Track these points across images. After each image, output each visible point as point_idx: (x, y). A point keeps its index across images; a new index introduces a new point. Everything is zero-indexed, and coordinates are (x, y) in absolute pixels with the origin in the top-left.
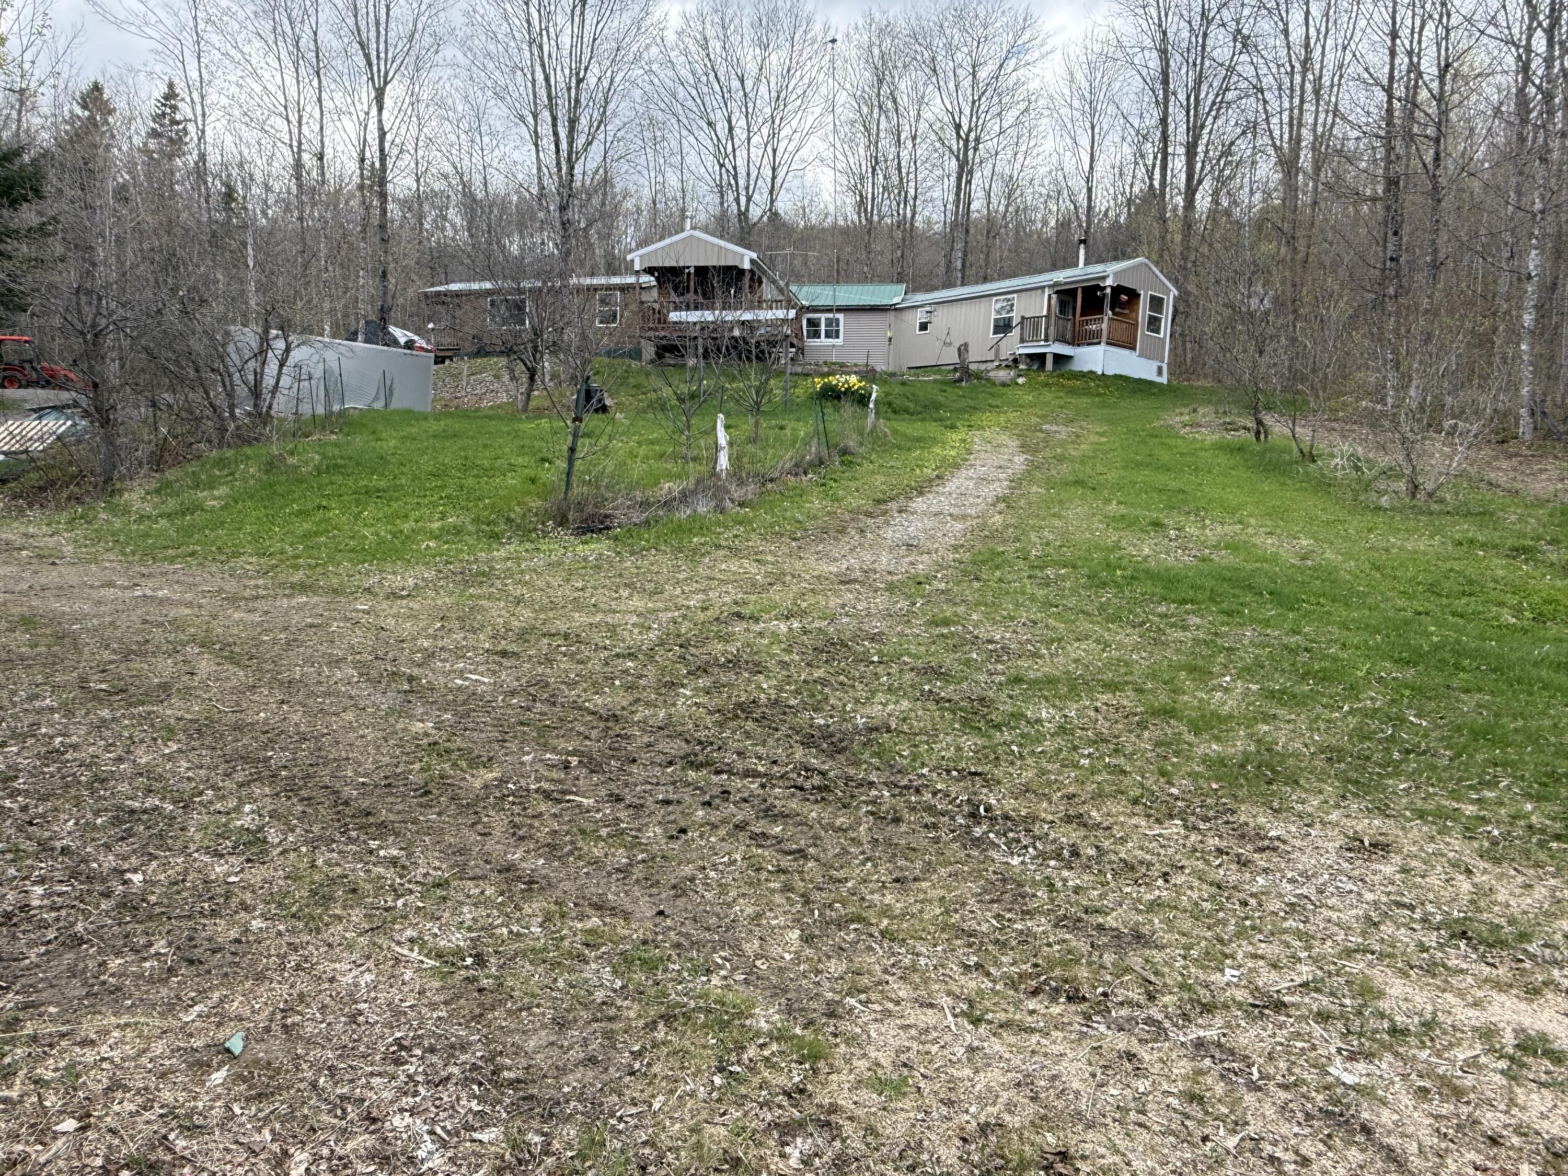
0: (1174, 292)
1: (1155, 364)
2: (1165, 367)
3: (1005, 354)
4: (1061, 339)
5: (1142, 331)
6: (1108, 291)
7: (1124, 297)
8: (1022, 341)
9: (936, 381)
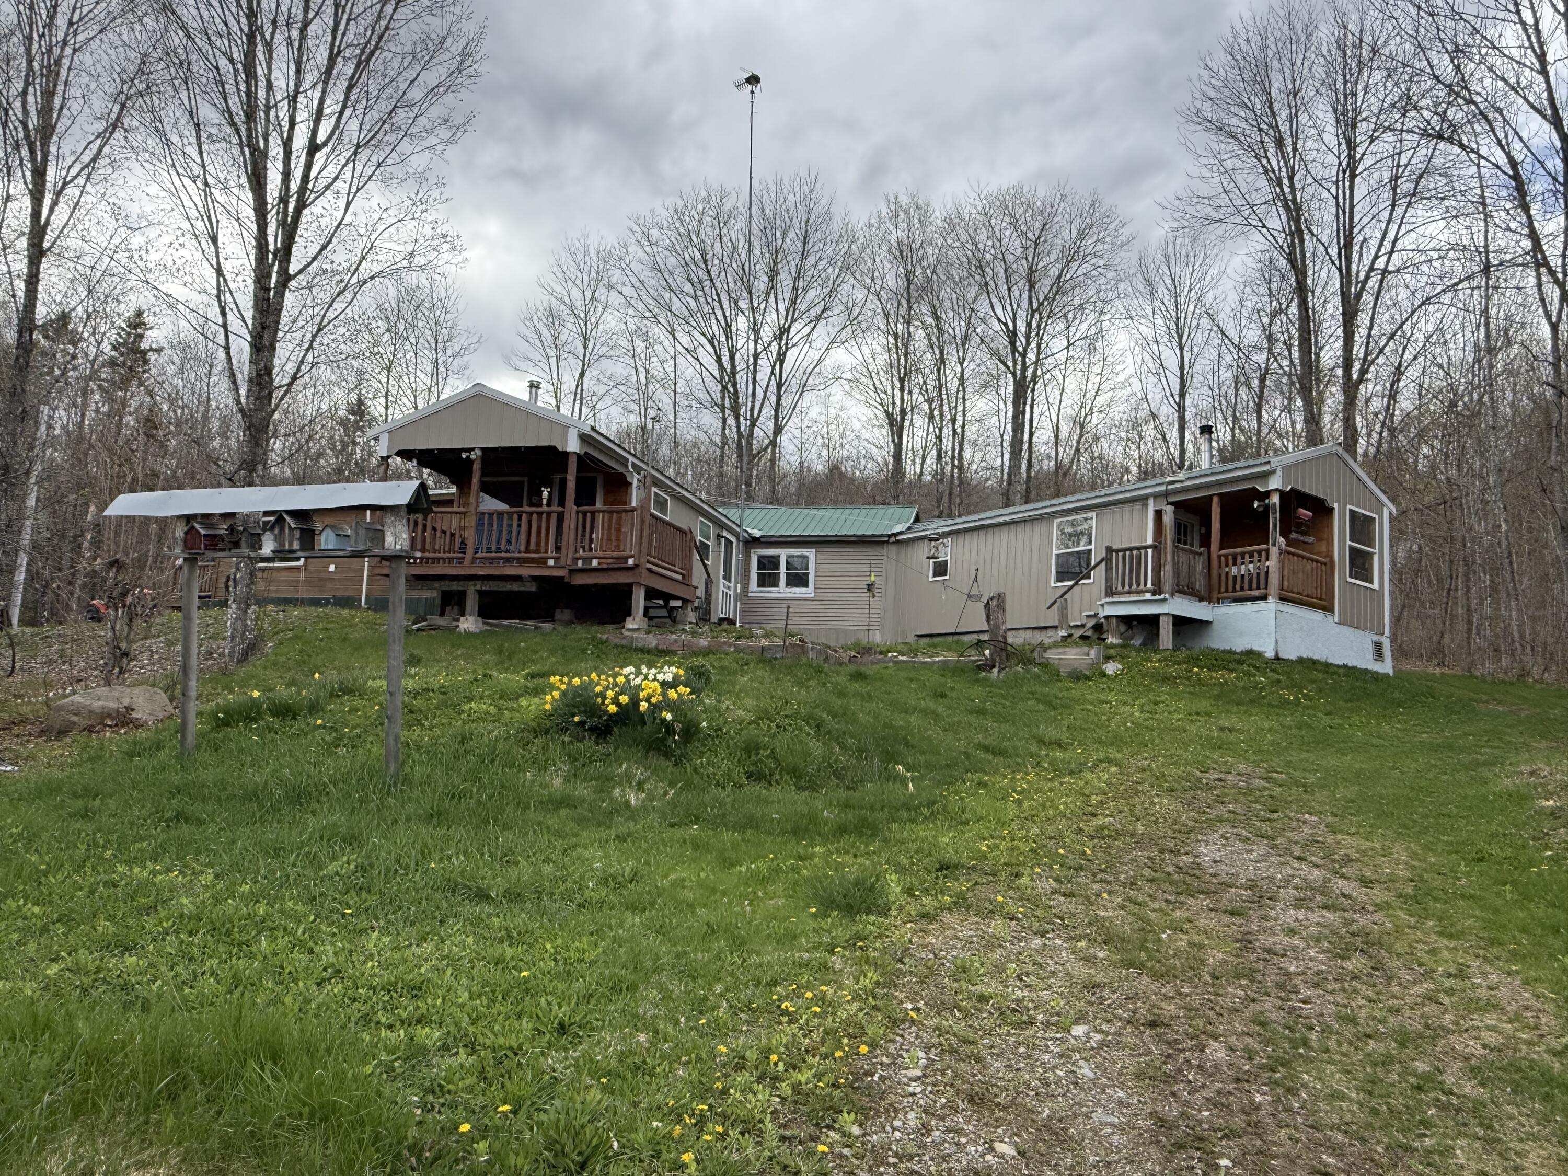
0: (1390, 508)
1: (1367, 640)
2: (1386, 644)
3: (1079, 614)
4: (1185, 589)
5: (1341, 577)
6: (1275, 499)
7: (1304, 513)
8: (1110, 592)
9: (945, 664)
